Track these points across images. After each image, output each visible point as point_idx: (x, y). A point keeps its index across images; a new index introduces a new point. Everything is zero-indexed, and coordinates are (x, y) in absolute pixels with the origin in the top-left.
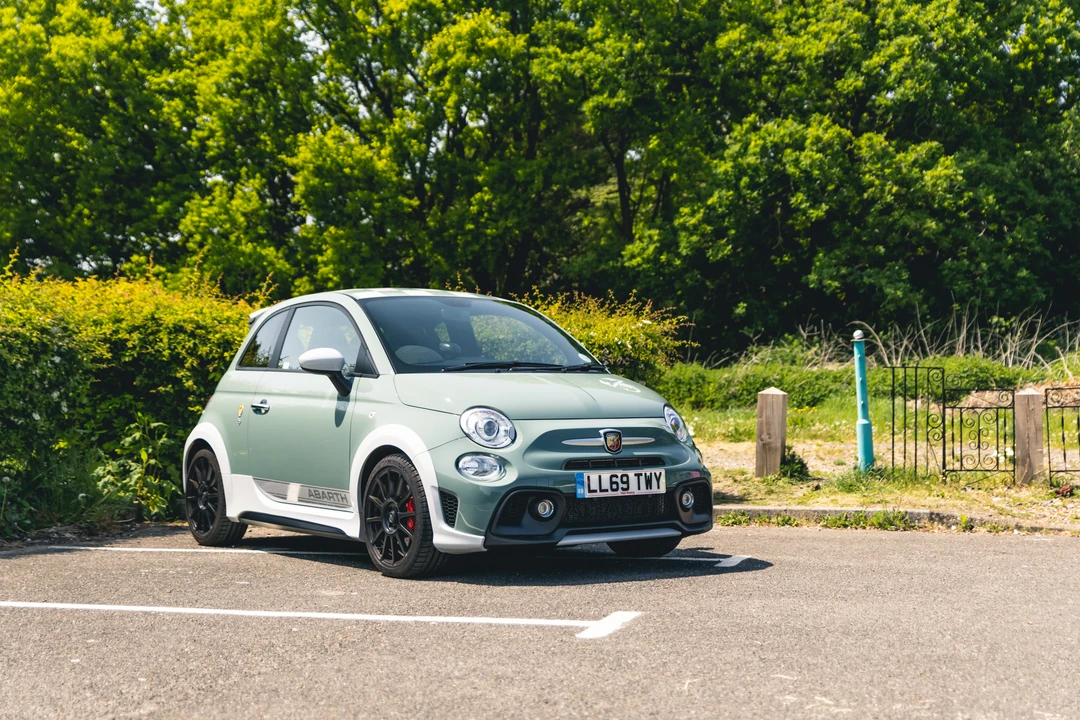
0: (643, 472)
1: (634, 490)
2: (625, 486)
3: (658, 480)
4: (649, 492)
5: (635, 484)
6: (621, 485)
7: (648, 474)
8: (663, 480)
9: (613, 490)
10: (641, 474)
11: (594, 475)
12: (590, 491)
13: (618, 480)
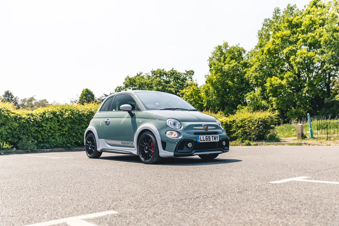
4: (215, 141)
5: (212, 139)
7: (215, 136)
8: (218, 138)
9: (206, 140)
11: (202, 136)
12: (201, 141)
13: (208, 138)
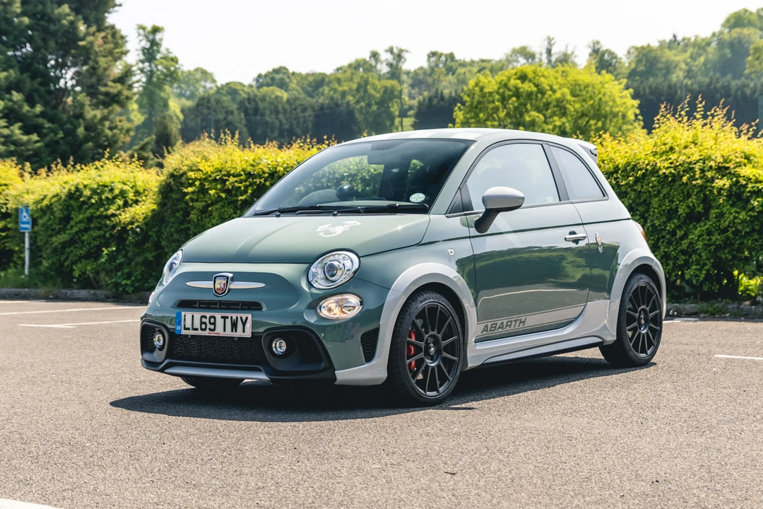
0: (229, 315)
1: (219, 331)
2: (212, 327)
3: (244, 324)
4: (234, 334)
5: (222, 328)
6: (209, 326)
7: (234, 318)
8: (248, 325)
9: (202, 329)
10: (227, 317)
11: (189, 315)
12: (185, 329)
13: (207, 321)
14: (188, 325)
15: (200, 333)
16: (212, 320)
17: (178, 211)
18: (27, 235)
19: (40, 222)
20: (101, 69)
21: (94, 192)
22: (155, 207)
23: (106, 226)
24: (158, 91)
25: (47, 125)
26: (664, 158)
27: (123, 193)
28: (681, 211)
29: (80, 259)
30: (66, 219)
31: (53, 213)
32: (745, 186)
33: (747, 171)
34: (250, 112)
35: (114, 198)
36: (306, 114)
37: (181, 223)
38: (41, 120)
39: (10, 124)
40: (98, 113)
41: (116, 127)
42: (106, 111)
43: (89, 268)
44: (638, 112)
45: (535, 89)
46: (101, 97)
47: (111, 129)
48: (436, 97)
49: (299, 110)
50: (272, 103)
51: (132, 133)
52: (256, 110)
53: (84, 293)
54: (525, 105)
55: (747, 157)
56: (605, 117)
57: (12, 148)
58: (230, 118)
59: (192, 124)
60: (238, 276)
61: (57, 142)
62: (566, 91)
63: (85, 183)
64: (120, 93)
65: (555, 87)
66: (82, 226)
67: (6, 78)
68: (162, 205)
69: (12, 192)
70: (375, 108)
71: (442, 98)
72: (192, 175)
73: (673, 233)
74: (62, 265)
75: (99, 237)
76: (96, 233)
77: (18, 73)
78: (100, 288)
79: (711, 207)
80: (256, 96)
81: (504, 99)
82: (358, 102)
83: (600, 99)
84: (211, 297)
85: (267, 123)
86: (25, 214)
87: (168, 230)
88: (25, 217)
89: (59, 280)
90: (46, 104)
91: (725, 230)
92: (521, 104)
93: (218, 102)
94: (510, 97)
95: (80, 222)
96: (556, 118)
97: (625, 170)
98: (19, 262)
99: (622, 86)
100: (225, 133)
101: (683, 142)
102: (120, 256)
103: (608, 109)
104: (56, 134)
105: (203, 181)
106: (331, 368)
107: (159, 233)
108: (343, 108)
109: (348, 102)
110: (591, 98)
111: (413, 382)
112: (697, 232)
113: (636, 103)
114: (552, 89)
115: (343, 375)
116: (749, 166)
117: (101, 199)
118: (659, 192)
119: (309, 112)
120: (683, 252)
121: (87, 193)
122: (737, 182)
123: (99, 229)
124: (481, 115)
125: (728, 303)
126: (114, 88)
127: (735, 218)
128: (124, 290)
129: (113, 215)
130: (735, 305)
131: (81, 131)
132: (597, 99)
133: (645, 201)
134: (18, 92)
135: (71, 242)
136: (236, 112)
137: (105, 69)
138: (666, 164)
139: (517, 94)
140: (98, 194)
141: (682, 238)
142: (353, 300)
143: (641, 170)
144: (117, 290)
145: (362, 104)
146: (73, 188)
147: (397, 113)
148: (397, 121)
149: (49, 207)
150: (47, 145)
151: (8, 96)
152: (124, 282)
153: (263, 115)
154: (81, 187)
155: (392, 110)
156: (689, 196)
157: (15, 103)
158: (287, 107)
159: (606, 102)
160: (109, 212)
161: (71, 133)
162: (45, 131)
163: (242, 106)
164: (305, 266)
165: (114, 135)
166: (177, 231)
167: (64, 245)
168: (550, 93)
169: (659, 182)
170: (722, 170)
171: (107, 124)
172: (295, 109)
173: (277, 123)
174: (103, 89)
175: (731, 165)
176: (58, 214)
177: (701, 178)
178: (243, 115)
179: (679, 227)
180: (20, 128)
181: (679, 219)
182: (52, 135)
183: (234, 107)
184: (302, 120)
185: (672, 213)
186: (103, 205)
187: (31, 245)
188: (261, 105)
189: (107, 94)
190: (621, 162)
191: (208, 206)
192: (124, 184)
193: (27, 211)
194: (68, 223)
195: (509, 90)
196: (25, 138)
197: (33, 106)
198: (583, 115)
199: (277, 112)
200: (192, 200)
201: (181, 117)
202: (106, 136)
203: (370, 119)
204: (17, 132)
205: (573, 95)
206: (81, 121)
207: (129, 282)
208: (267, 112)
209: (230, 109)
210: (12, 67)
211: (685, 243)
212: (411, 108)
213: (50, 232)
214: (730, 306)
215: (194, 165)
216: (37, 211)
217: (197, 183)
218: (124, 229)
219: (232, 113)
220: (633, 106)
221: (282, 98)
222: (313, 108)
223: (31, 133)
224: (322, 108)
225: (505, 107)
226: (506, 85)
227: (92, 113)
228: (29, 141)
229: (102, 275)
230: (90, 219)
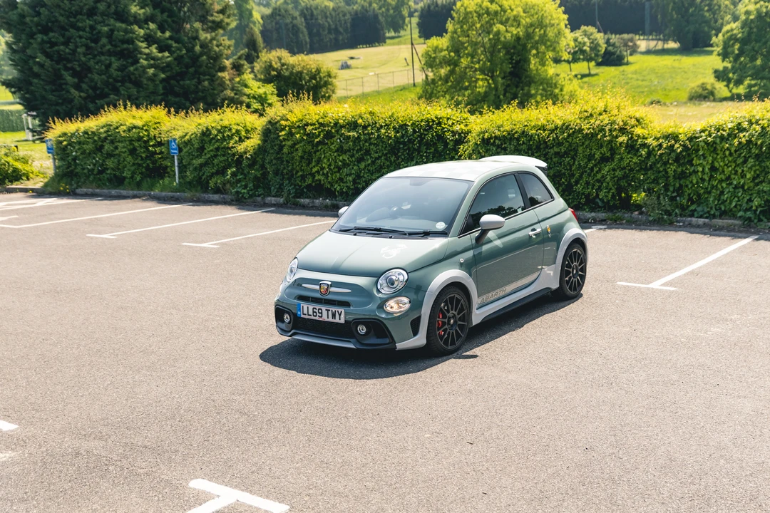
1: (325, 318)
2: (320, 315)
3: (340, 315)
4: (334, 321)
5: (326, 315)
6: (318, 314)
7: (334, 311)
8: (343, 316)
9: (314, 316)
10: (330, 310)
11: (306, 306)
12: (304, 314)
13: (317, 311)
14: (305, 312)
15: (312, 317)
16: (320, 311)
17: (275, 145)
18: (176, 157)
19: (185, 150)
20: (208, 4)
21: (219, 131)
22: (259, 142)
23: (229, 154)
24: (245, 5)
25: (174, 45)
26: (586, 121)
27: (238, 132)
28: (596, 156)
29: (212, 175)
30: (202, 149)
31: (193, 145)
32: (637, 141)
33: (638, 131)
34: (308, 17)
35: (232, 135)
36: (346, 18)
37: (278, 153)
38: (170, 42)
39: (149, 46)
40: (209, 36)
41: (221, 45)
42: (213, 34)
43: (219, 181)
44: (567, 22)
45: (499, 9)
46: (210, 24)
47: (218, 46)
48: (433, 4)
49: (341, 15)
50: (322, 11)
51: (232, 48)
52: (312, 15)
53: (216, 197)
54: (493, 20)
55: (638, 120)
56: (546, 26)
57: (152, 62)
58: (295, 22)
59: (269, 27)
60: (334, 284)
61: (182, 57)
62: (520, 9)
63: (213, 125)
64: (222, 21)
65: (513, 7)
66: (212, 153)
67: (144, 14)
68: (265, 141)
69: (164, 128)
70: (391, 11)
71: (437, 5)
72: (283, 123)
73: (592, 169)
74: (200, 178)
75: (224, 161)
76: (223, 158)
77: (152, 9)
78: (226, 194)
79: (615, 153)
80: (311, 6)
81: (479, 16)
82: (380, 8)
83: (543, 14)
84: (318, 295)
85: (319, 24)
86: (173, 143)
87: (269, 157)
88: (174, 146)
89: (199, 188)
90: (172, 30)
91: (624, 168)
92: (491, 19)
93: (286, 11)
94: (483, 14)
95: (212, 151)
96: (514, 29)
97: (562, 128)
98: (171, 173)
99: (557, 5)
100: (303, 94)
101: (598, 111)
102: (239, 174)
103: (548, 22)
104: (181, 51)
105: (291, 127)
106: (394, 342)
107: (263, 159)
108: (371, 13)
109: (374, 9)
110: (537, 14)
111: (442, 343)
112: (607, 169)
113: (566, 17)
114: (510, 8)
115: (400, 346)
116: (639, 127)
117: (224, 136)
118: (583, 144)
119: (348, 16)
120: (598, 181)
121: (214, 132)
122: (632, 137)
123: (224, 155)
124: (465, 26)
125: (624, 213)
126: (219, 17)
127: (630, 161)
128: (243, 196)
129: (232, 147)
130: (630, 215)
131: (198, 48)
132: (541, 14)
133: (574, 149)
134: (153, 23)
135: (205, 164)
136: (298, 18)
137: (211, 4)
138: (588, 126)
139: (488, 12)
140: (221, 133)
141: (597, 172)
142: (406, 300)
143: (571, 129)
144: (238, 196)
145: (383, 9)
146: (205, 129)
147: (407, 15)
148: (407, 20)
149: (190, 141)
150: (175, 59)
151: (146, 26)
152: (243, 191)
153: (317, 19)
154: (210, 127)
155: (404, 13)
156: (602, 146)
157: (151, 30)
158: (333, 14)
159: (547, 17)
160: (231, 145)
161: (191, 50)
162: (173, 49)
163: (303, 14)
164: (376, 279)
165: (220, 51)
166: (275, 158)
167: (202, 166)
168: (509, 11)
169: (583, 137)
170: (622, 130)
171: (215, 42)
172: (338, 14)
173: (327, 24)
174: (210, 18)
175: (628, 127)
176: (196, 146)
177: (610, 135)
178: (303, 20)
179: (595, 165)
180: (156, 48)
181: (595, 160)
182: (178, 52)
183: (297, 14)
184: (343, 22)
185: (591, 157)
186: (226, 140)
187: (179, 164)
188: (315, 12)
189: (213, 22)
190: (559, 123)
191: (295, 144)
192: (238, 125)
193: (175, 142)
194: (203, 151)
195: (483, 9)
196: (160, 55)
197: (163, 32)
198: (532, 25)
199: (326, 17)
200: (284, 140)
201: (261, 21)
202: (215, 51)
203: (390, 19)
204: (155, 51)
205: (524, 12)
206: (197, 41)
207: (245, 191)
208: (320, 17)
209: (294, 16)
210: (147, 5)
211: (599, 176)
212: (416, 11)
213: (191, 157)
214: (626, 215)
215: (284, 116)
216: (182, 143)
217: (287, 129)
218: (241, 156)
219: (296, 18)
220: (564, 19)
221: (329, 7)
222: (350, 13)
223: (164, 51)
224: (356, 13)
225: (480, 21)
226: (480, 6)
227: (205, 36)
228: (163, 56)
229: (228, 186)
230: (217, 149)
